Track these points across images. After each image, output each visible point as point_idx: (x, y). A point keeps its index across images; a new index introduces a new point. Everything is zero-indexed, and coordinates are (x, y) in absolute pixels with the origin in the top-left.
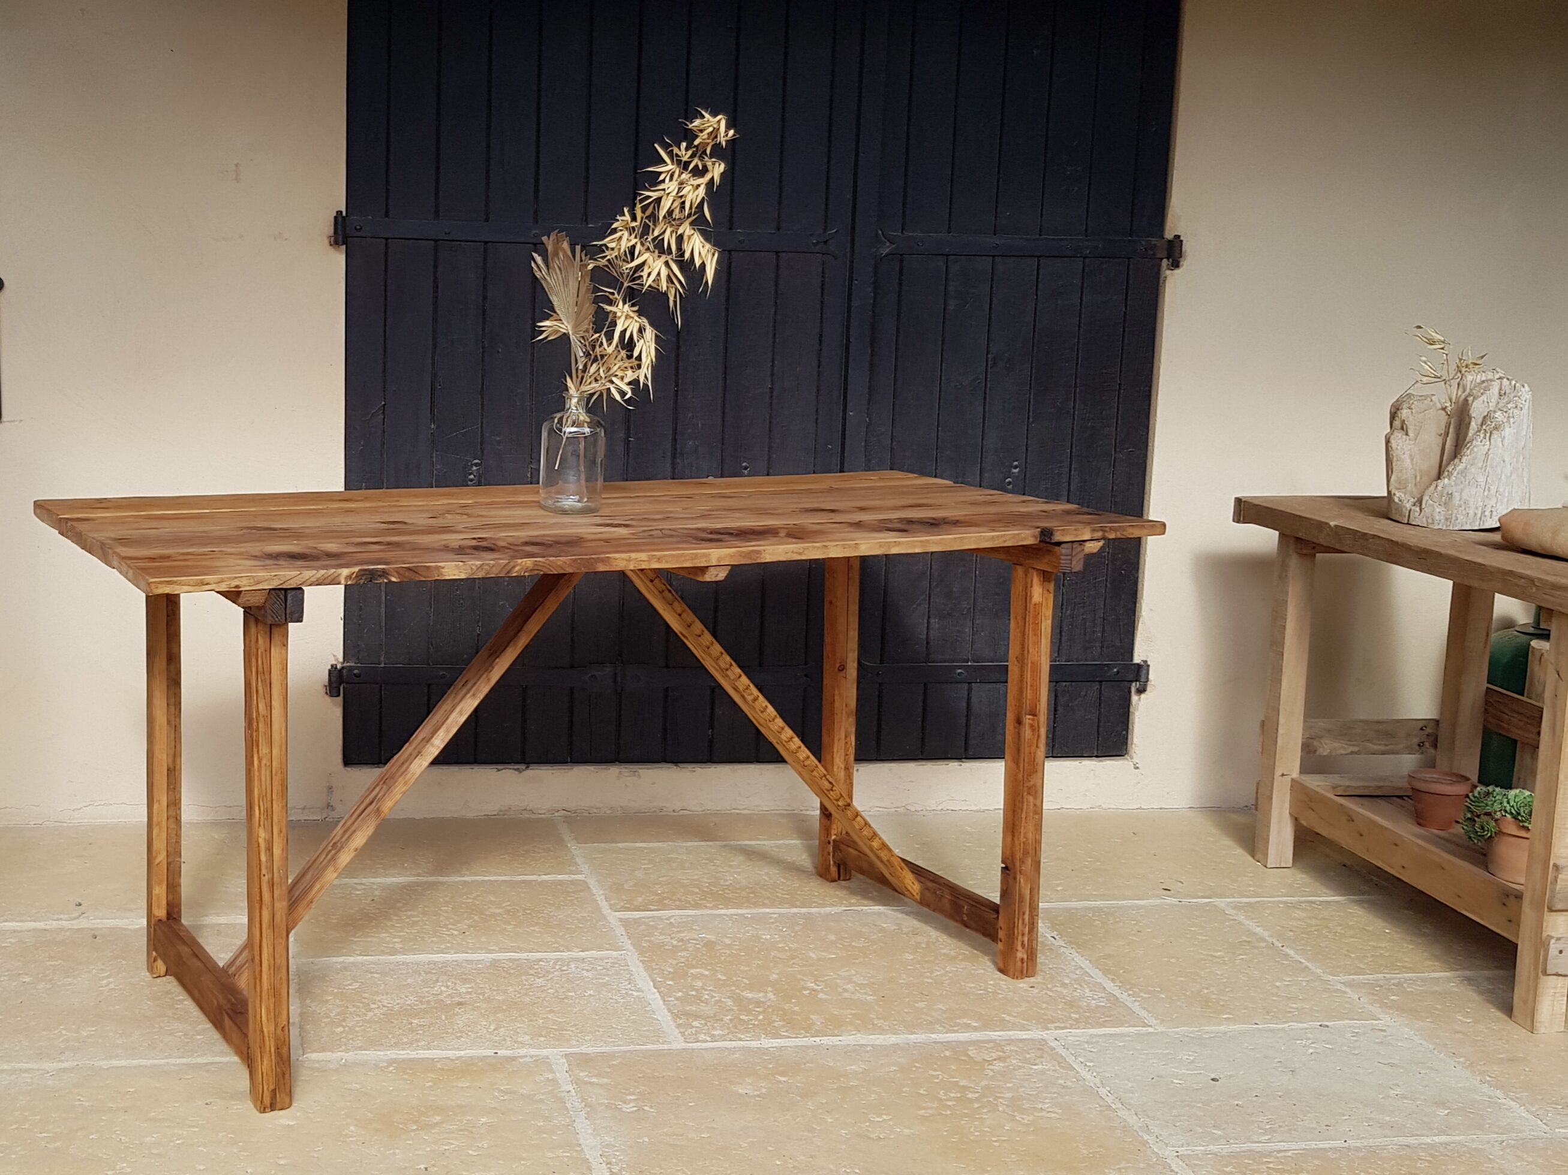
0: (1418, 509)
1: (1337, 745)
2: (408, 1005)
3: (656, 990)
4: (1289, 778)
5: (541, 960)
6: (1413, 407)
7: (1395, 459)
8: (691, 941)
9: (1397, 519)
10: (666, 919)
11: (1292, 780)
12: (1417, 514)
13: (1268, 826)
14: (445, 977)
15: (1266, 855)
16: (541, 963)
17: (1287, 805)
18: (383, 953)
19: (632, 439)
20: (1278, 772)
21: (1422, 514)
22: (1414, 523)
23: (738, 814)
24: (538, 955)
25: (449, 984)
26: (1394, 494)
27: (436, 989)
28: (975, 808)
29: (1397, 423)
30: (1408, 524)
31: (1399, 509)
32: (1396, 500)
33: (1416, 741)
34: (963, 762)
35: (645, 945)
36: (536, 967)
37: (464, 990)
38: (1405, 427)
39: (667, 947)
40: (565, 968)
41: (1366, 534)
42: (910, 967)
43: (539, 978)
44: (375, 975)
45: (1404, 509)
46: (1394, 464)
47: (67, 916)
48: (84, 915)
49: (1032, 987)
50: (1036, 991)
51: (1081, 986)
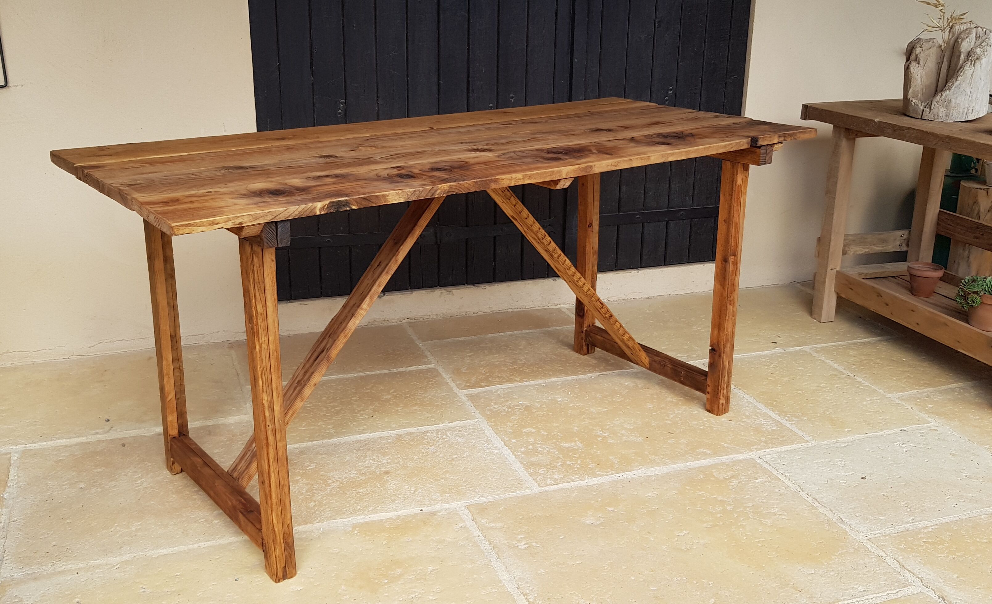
0: (928, 110)
1: (858, 249)
2: (353, 478)
3: (507, 448)
4: (835, 271)
5: (427, 432)
6: (922, 46)
7: (913, 79)
8: (516, 407)
9: (913, 116)
10: (495, 392)
11: (837, 271)
12: (928, 113)
13: (822, 299)
14: (370, 452)
15: (820, 316)
16: (428, 434)
17: (833, 286)
18: (323, 438)
20: (829, 268)
21: (931, 112)
22: (925, 118)
23: (512, 312)
24: (424, 428)
25: (374, 457)
26: (912, 101)
27: (367, 462)
28: (646, 296)
29: (913, 57)
30: (921, 119)
31: (915, 110)
32: (913, 104)
33: (898, 243)
34: (639, 270)
35: (488, 413)
36: (426, 437)
37: (385, 461)
38: (918, 59)
39: (502, 414)
40: (444, 437)
41: (903, 127)
42: (654, 414)
43: (431, 446)
44: (324, 456)
45: (919, 111)
46: (912, 82)
47: (101, 431)
48: (113, 429)
49: (730, 420)
50: (734, 423)
51: (757, 416)
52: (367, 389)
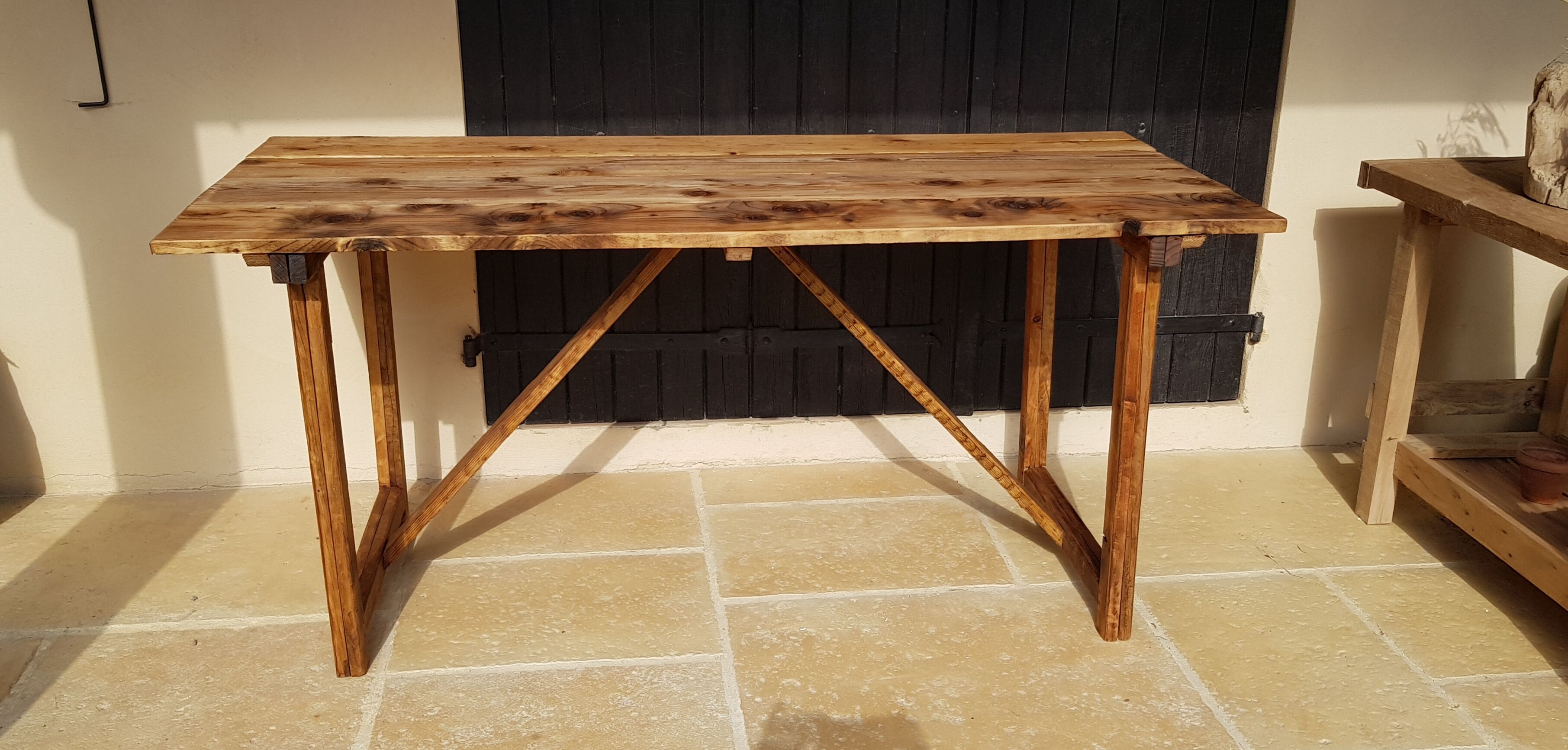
0: (1559, 189)
1: (1444, 406)
2: (482, 740)
3: (741, 711)
4: (1395, 442)
5: (633, 668)
6: (1562, 77)
7: (1538, 134)
8: (791, 637)
9: (1534, 198)
10: (771, 607)
11: (1398, 443)
12: (1558, 195)
13: (1371, 486)
14: (530, 696)
15: (1367, 512)
16: (634, 672)
17: (1392, 467)
18: (477, 662)
19: (756, 108)
20: (1385, 438)
21: (1563, 195)
22: (1553, 204)
24: (633, 661)
25: (532, 706)
26: (1533, 171)
27: (517, 714)
29: (1543, 95)
30: (1546, 204)
31: (1538, 187)
32: (1536, 178)
33: (1523, 400)
35: (744, 643)
36: (627, 678)
37: (545, 715)
38: (1551, 99)
39: (765, 647)
40: (655, 680)
41: (1503, 219)
42: (1005, 673)
43: (626, 694)
44: (461, 695)
45: (1543, 189)
46: (1536, 140)
47: (176, 615)
48: (194, 614)
49: (1127, 700)
50: (1131, 705)
51: (1177, 697)
52: (582, 581)
